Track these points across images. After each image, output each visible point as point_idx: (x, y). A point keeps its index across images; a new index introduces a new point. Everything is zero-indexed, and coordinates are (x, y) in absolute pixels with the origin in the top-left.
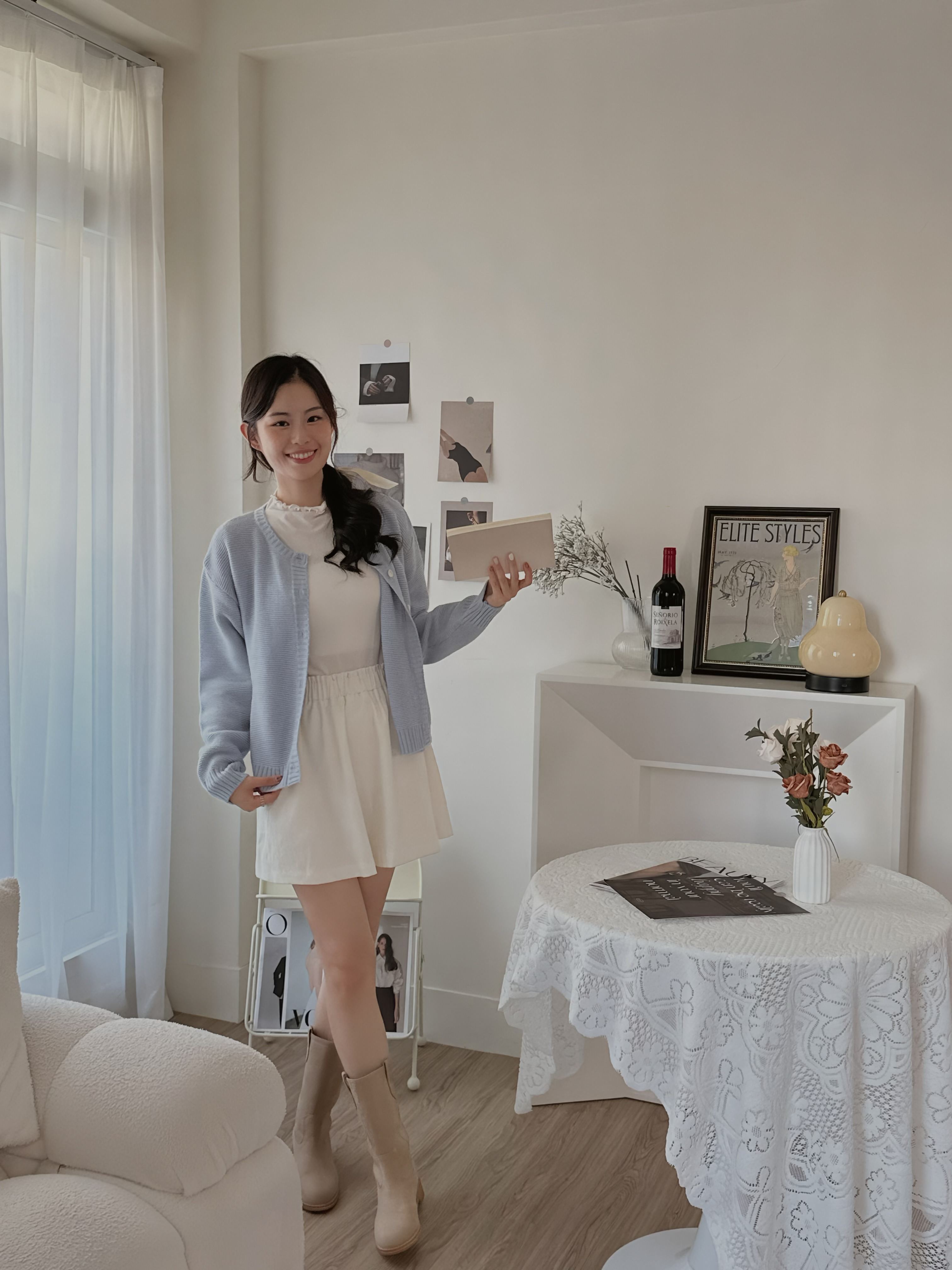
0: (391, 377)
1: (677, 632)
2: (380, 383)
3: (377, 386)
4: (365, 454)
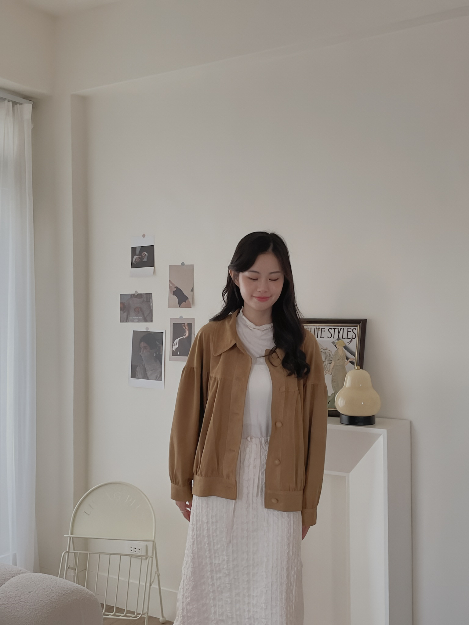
0: (146, 253)
2: (140, 256)
3: (139, 258)
4: (134, 294)
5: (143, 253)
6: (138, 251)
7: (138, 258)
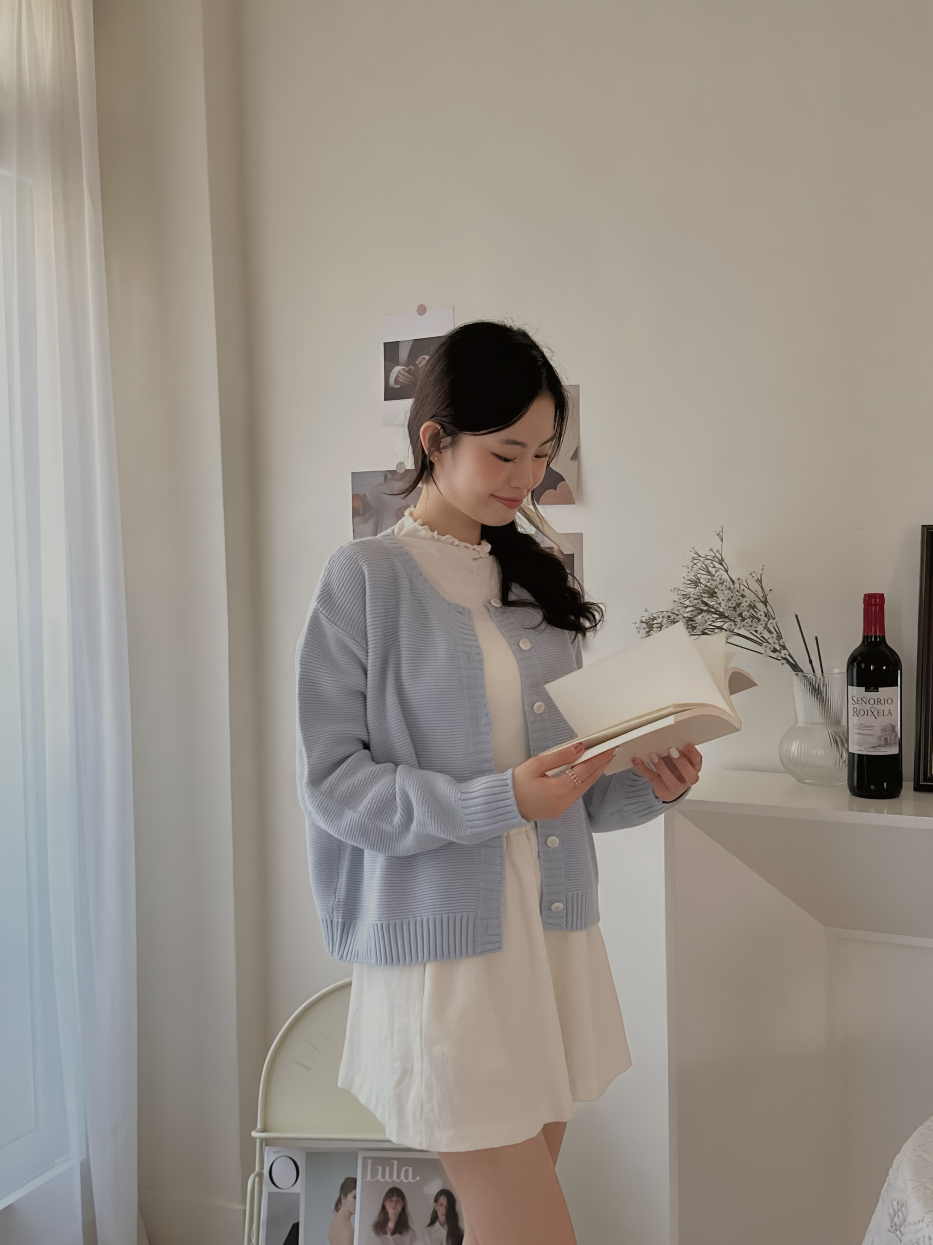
1: (893, 728)
2: (410, 366)
3: (408, 372)
4: (395, 471)
5: (420, 358)
6: (404, 354)
7: (402, 371)
